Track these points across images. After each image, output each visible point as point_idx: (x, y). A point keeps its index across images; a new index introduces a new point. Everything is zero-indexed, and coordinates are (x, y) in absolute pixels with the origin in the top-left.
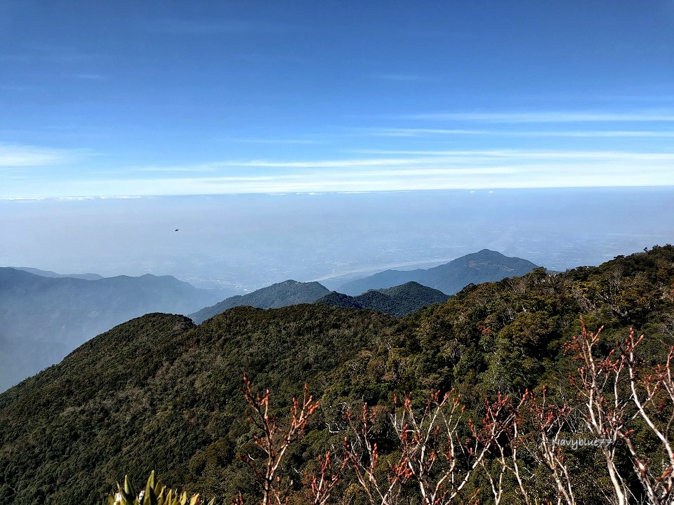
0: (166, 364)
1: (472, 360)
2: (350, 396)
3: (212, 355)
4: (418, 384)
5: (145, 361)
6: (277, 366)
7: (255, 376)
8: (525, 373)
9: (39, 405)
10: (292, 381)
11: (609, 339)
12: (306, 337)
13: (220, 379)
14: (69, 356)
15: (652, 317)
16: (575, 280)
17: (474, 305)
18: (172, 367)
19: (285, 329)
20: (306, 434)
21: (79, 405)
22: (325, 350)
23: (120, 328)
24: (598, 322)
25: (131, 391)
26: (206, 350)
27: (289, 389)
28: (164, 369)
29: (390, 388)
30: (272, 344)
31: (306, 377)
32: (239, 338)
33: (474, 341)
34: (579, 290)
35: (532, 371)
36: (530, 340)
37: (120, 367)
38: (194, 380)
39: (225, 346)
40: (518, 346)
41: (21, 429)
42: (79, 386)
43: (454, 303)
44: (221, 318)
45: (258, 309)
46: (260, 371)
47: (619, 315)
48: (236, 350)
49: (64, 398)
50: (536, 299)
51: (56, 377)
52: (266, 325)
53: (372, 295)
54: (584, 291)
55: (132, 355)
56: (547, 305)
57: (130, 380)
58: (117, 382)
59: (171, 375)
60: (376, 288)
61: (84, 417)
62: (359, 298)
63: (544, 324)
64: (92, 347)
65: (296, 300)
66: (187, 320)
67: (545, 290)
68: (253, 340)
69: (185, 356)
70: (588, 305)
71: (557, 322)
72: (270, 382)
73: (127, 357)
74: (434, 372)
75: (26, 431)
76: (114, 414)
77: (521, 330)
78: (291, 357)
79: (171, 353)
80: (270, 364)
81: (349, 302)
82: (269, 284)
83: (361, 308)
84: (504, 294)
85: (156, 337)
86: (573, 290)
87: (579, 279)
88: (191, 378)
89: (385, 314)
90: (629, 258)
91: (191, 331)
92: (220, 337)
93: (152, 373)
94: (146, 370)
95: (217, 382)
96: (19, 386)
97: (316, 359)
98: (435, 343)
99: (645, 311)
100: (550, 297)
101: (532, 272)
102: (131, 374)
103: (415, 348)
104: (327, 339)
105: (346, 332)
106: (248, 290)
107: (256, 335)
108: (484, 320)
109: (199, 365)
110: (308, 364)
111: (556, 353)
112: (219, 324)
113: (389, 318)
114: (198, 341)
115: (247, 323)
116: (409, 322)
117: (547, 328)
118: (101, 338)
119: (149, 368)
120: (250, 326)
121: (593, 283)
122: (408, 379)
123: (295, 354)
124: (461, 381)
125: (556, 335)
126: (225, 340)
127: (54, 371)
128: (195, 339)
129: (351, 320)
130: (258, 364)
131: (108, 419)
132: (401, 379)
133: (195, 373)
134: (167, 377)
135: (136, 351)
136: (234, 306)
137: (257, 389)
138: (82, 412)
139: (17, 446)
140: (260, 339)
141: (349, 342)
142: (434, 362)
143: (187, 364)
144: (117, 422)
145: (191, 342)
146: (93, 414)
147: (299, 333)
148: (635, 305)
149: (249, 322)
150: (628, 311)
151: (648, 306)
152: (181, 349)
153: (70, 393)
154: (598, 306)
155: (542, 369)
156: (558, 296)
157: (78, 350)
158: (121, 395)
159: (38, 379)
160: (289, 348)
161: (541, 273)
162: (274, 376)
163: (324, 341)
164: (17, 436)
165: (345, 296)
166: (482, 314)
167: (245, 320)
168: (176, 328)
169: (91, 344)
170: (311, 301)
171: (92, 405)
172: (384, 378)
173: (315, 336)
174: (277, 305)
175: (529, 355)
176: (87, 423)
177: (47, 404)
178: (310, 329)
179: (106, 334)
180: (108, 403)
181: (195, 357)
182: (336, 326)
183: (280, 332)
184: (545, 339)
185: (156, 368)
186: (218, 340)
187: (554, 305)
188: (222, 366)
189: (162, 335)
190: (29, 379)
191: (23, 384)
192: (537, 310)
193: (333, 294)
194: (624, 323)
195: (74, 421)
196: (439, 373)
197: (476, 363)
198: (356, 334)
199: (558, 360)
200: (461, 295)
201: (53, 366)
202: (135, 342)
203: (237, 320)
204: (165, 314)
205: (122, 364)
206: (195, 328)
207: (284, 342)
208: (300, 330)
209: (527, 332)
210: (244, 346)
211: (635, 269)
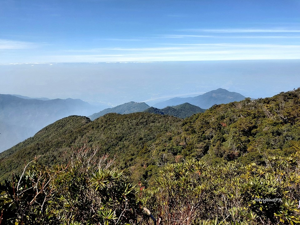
0: (79, 137)
1: (219, 137)
2: (166, 151)
3: (99, 134)
4: (195, 147)
5: (70, 136)
6: (128, 139)
7: (118, 143)
8: (242, 143)
9: (26, 154)
10: (134, 145)
11: (280, 129)
12: (140, 126)
13: (103, 144)
14: (37, 133)
15: (297, 120)
16: (264, 103)
17: (219, 114)
18: (82, 139)
19: (131, 123)
20: (148, 167)
21: (43, 154)
22: (149, 132)
23: (59, 122)
24: (274, 122)
25: (64, 149)
26: (97, 132)
27: (133, 148)
28: (79, 139)
29: (183, 148)
30: (125, 129)
31: (140, 144)
32: (111, 126)
33: (219, 129)
34: (266, 108)
35: (245, 142)
36: (244, 129)
37: (60, 138)
38: (92, 144)
39: (105, 130)
40: (239, 131)
41: (19, 164)
42: (42, 146)
43: (208, 113)
44: (102, 118)
45: (119, 114)
46: (120, 141)
47: (283, 119)
48: (110, 132)
49: (36, 151)
50: (247, 112)
51: (32, 142)
52: (123, 121)
53: (169, 108)
54: (268, 108)
55: (64, 133)
56: (251, 114)
57: (64, 144)
58: (59, 145)
59: (82, 142)
60: (171, 105)
61: (45, 159)
62: (163, 110)
63: (250, 122)
64: (46, 130)
65: (135, 111)
66: (87, 118)
67: (251, 108)
68: (117, 127)
69: (87, 134)
70: (269, 114)
71: (256, 122)
72: (124, 146)
73: (62, 134)
74: (202, 142)
75: (21, 165)
76: (58, 158)
77: (241, 125)
78: (134, 135)
79: (81, 132)
80: (125, 138)
81: (158, 111)
82: (123, 103)
83: (164, 114)
84: (232, 109)
85: (74, 126)
86: (263, 108)
87: (265, 103)
88: (91, 143)
89: (175, 117)
90: (287, 93)
91: (90, 123)
92: (102, 126)
93: (74, 141)
94: (71, 140)
95: (102, 145)
96: (16, 146)
97: (145, 136)
98: (202, 130)
99: (295, 117)
100: (253, 111)
101: (244, 100)
102: (64, 141)
103: (194, 132)
104: (149, 127)
105: (158, 124)
106: (113, 106)
107: (118, 126)
108: (223, 120)
109: (94, 138)
110: (141, 138)
111: (255, 134)
112: (102, 121)
113: (177, 118)
114: (93, 128)
115: (114, 120)
116: (188, 121)
117: (252, 124)
118: (51, 126)
119: (72, 139)
120: (115, 121)
121: (272, 105)
122: (190, 144)
123: (135, 134)
124: (214, 146)
125: (255, 127)
126: (105, 128)
127: (31, 140)
128: (92, 127)
129: (160, 119)
130: (119, 138)
131: (56, 160)
132: (187, 144)
133: (92, 141)
134: (80, 143)
135: (66, 131)
136: (108, 113)
137: (119, 149)
138: (45, 157)
139: (17, 170)
140: (120, 127)
141: (159, 129)
142: (202, 138)
143: (89, 137)
144: (60, 161)
145: (90, 128)
146: (49, 158)
147: (137, 125)
148: (290, 115)
149: (115, 119)
150: (287, 117)
151: (296, 115)
152: (86, 131)
153: (39, 149)
154: (274, 115)
155: (249, 141)
156: (256, 110)
157: (41, 131)
158: (61, 150)
159: (24, 143)
160: (133, 131)
161: (248, 100)
162: (126, 143)
163: (148, 128)
164: (17, 167)
165: (157, 109)
166: (223, 118)
167: (113, 119)
168: (83, 122)
169: (46, 128)
170: (142, 110)
171: (48, 154)
172: (180, 144)
173: (144, 126)
174: (127, 112)
175: (244, 135)
176: (47, 162)
177: (29, 153)
178: (142, 123)
179: (52, 124)
180: (55, 153)
181: (92, 134)
182: (153, 122)
183: (129, 124)
184: (250, 129)
185: (75, 139)
186: (102, 127)
187: (254, 114)
188: (104, 138)
189: (77, 125)
190: (20, 143)
191: (18, 145)
192: (247, 116)
193: (151, 108)
194: (285, 122)
195: (41, 160)
196: (204, 142)
197: (221, 138)
198: (162, 125)
199: (256, 137)
200: (211, 109)
201: (30, 138)
202: (65, 128)
203: (110, 119)
204: (78, 116)
205: (60, 137)
206: (92, 122)
207: (131, 129)
208: (137, 123)
209: (243, 126)
210: (113, 130)
211: (288, 98)
